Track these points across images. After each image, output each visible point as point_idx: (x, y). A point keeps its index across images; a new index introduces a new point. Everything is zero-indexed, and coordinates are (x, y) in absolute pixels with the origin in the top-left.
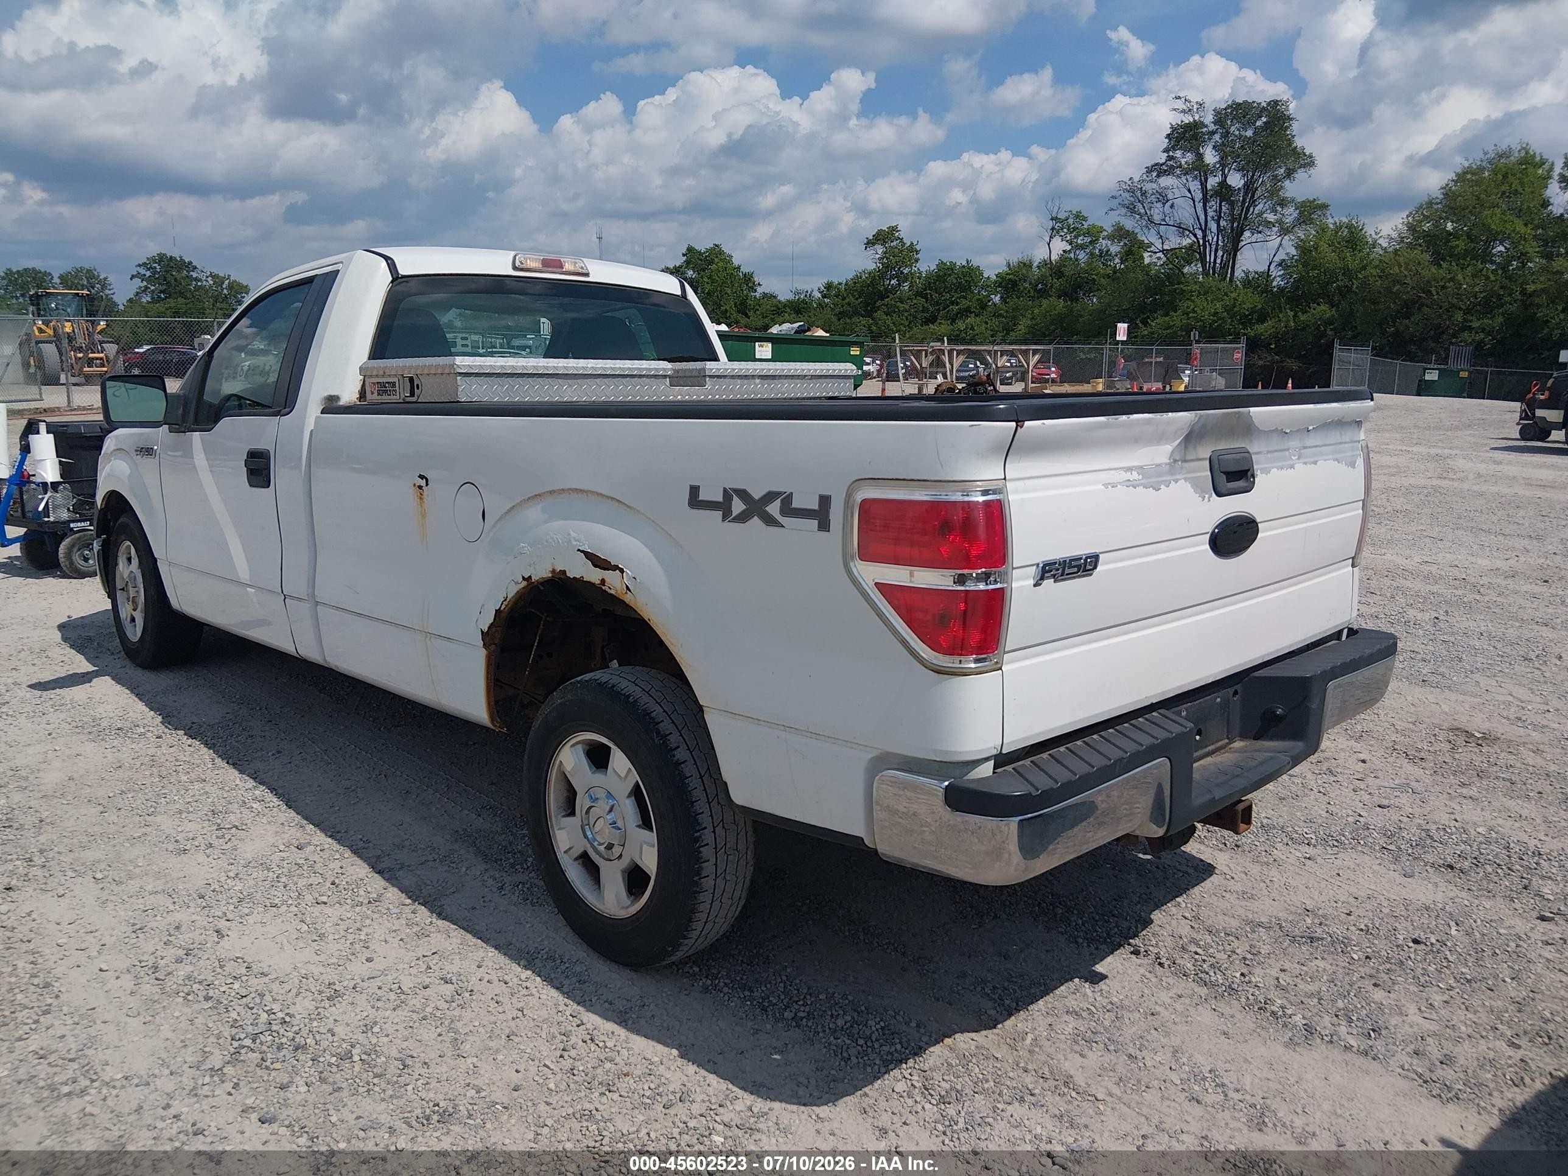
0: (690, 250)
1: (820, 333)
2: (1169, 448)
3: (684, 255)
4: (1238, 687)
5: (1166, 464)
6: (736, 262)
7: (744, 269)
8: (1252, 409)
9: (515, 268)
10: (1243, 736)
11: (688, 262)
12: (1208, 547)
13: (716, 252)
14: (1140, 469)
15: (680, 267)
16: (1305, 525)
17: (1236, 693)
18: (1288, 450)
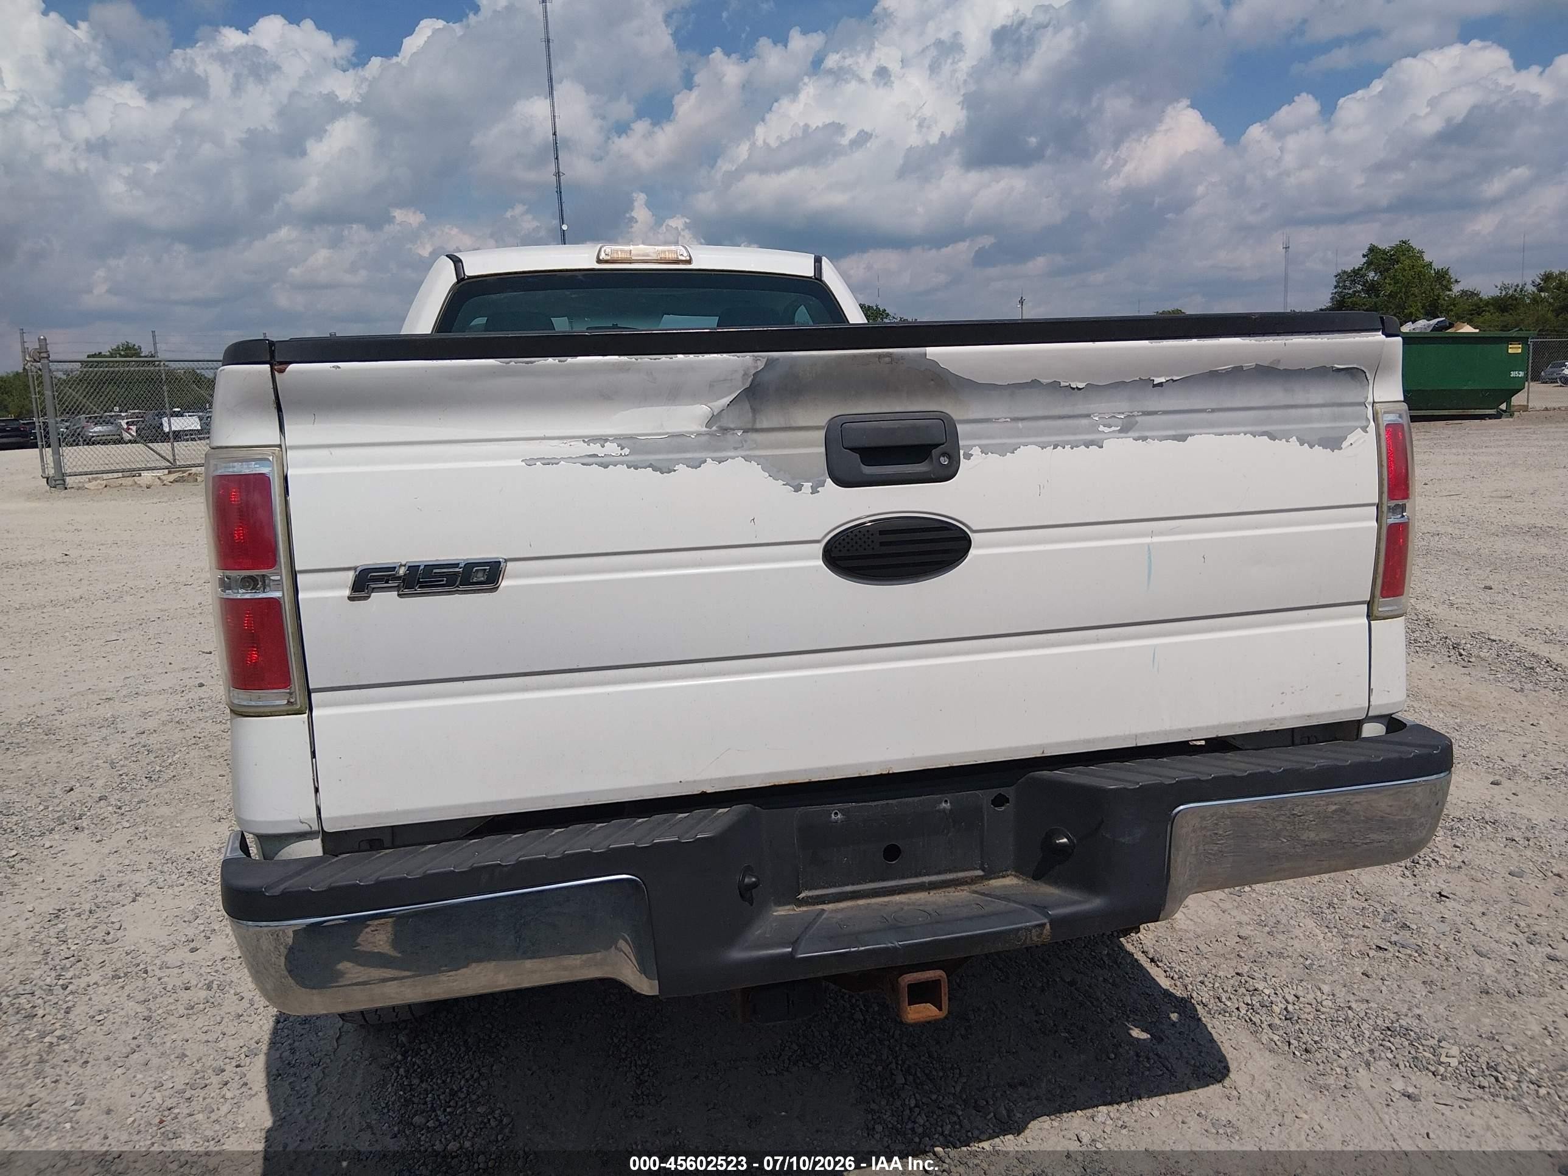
0: (1373, 249)
1: (1467, 329)
2: (702, 410)
3: (1364, 256)
4: (1009, 792)
5: (699, 434)
6: (1427, 258)
7: (1436, 266)
8: (930, 350)
9: (599, 261)
10: (1020, 870)
11: (1369, 263)
12: (821, 563)
13: (1404, 249)
14: (622, 440)
15: (1360, 269)
16: (1148, 540)
17: (999, 801)
18: (1088, 416)
